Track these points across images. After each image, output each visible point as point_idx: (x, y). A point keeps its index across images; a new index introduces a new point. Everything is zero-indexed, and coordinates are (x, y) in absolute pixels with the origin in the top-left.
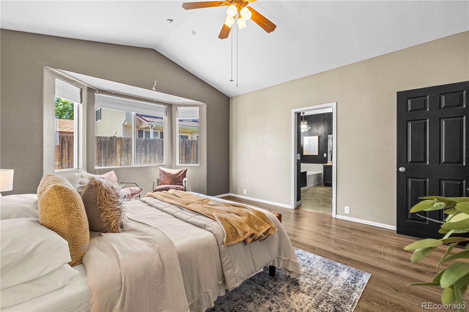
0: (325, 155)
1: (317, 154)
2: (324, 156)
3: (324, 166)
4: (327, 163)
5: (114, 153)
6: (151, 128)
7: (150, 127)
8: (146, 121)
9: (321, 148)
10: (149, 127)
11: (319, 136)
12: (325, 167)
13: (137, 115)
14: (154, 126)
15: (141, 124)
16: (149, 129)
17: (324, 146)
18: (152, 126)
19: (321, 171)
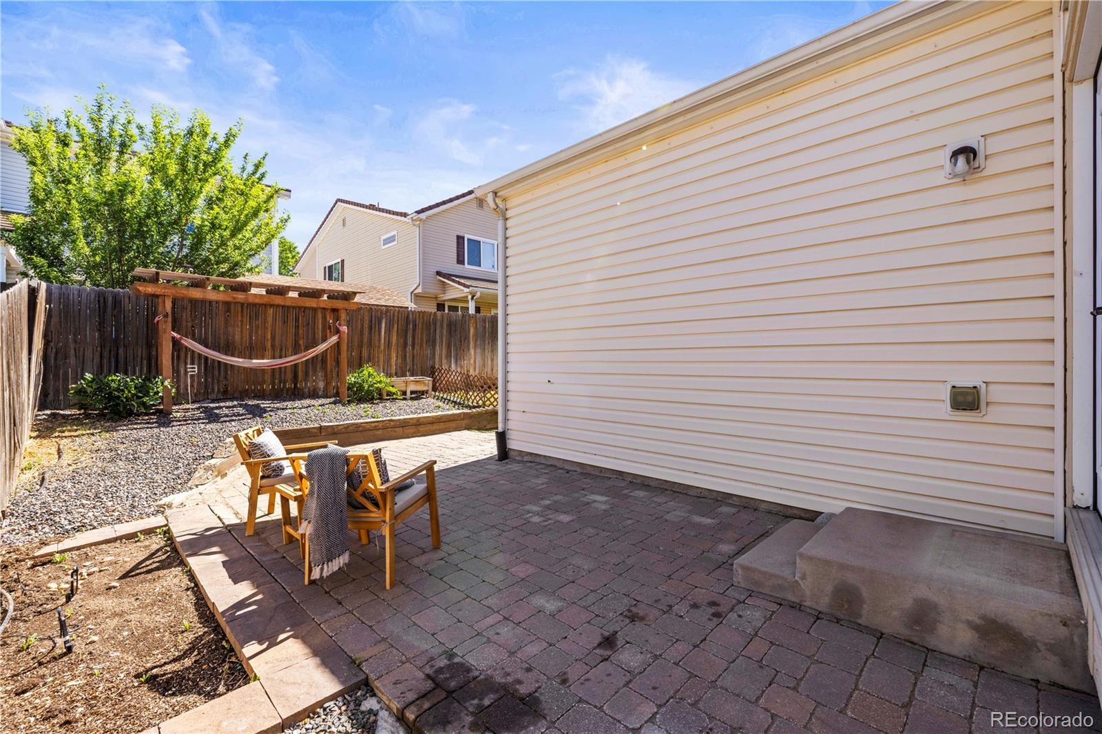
5: (466, 341)
6: (472, 298)
7: (470, 297)
8: (465, 286)
10: (467, 297)
13: (438, 273)
14: (478, 295)
15: (444, 291)
16: (467, 302)
18: (474, 296)
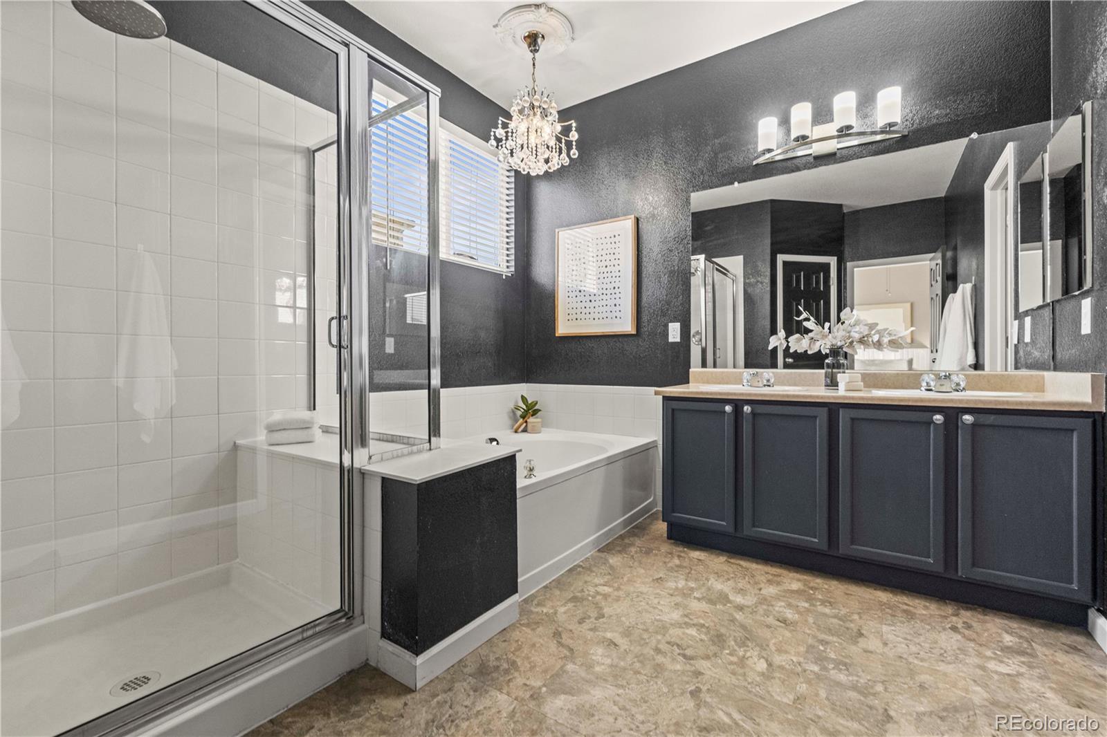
0: (674, 332)
1: (628, 327)
2: (671, 340)
3: (666, 399)
4: (685, 380)
9: (652, 291)
11: (637, 220)
12: (674, 410)
17: (665, 279)
19: (652, 433)
